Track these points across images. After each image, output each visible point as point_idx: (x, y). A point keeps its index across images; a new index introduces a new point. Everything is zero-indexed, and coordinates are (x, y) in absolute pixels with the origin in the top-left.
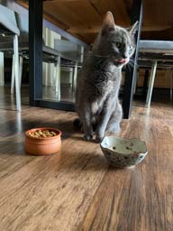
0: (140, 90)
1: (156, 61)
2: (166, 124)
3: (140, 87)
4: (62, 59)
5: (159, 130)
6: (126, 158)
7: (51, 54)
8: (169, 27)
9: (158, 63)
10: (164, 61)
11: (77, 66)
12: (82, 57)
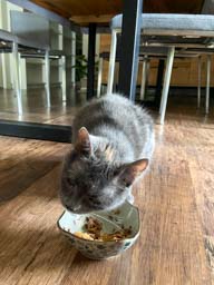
0: (153, 91)
1: (174, 46)
2: (185, 156)
3: (151, 87)
4: (20, 46)
5: (173, 170)
6: (100, 247)
9: (176, 49)
10: (186, 46)
11: (46, 56)
12: (61, 37)
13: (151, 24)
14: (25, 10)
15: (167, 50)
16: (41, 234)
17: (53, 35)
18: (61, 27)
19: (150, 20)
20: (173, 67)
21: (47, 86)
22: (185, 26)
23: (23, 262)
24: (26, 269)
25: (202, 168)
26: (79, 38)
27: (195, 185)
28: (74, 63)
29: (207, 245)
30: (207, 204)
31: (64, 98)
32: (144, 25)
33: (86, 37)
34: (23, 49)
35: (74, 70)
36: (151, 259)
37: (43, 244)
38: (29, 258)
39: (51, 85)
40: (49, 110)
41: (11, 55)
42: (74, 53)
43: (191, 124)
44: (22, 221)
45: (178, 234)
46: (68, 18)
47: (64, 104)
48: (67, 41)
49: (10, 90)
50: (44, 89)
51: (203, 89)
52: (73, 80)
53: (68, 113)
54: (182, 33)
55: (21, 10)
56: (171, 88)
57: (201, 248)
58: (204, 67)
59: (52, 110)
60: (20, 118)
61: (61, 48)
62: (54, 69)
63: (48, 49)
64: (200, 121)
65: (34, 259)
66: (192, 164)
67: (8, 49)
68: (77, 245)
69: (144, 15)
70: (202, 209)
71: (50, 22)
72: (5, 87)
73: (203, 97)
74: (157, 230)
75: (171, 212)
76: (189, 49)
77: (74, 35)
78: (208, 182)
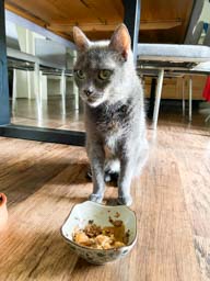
1: (163, 69)
2: (174, 158)
4: (41, 66)
5: (165, 171)
6: (100, 255)
8: (179, 24)
9: (166, 71)
10: (173, 69)
11: (63, 74)
12: (75, 59)
13: (145, 52)
14: (47, 39)
15: (158, 72)
16: (47, 237)
17: (69, 57)
19: (144, 49)
20: (164, 84)
21: (63, 97)
24: (30, 276)
25: (189, 169)
27: (185, 186)
29: (197, 246)
30: (195, 203)
31: (77, 107)
32: (139, 53)
34: (44, 68)
36: (147, 263)
37: (48, 248)
38: (33, 264)
39: (66, 96)
40: (64, 117)
41: (34, 73)
43: (178, 129)
45: (171, 234)
47: (77, 112)
49: (33, 100)
50: (61, 99)
51: (187, 101)
53: (80, 120)
54: (169, 59)
55: (44, 38)
56: (162, 100)
57: (192, 249)
58: (187, 84)
59: (67, 117)
60: (40, 124)
62: (69, 84)
63: (64, 69)
64: (186, 127)
65: (38, 264)
67: (31, 68)
68: (79, 252)
69: (140, 45)
70: (191, 208)
71: (67, 49)
72: (30, 97)
73: (187, 107)
74: (152, 232)
75: (164, 212)
76: (175, 71)
78: (195, 182)
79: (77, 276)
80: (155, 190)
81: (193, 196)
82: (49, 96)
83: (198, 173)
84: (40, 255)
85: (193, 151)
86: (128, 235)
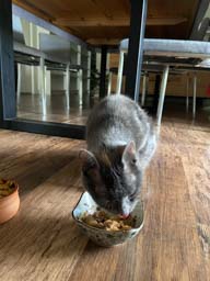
0: (150, 99)
2: (178, 152)
3: (151, 96)
4: (46, 60)
5: (169, 165)
6: (109, 236)
7: (30, 55)
8: (185, 20)
9: (171, 67)
10: (178, 65)
11: (67, 69)
12: (79, 56)
13: (151, 48)
14: (51, 33)
16: (58, 222)
17: (73, 53)
18: (79, 47)
19: (150, 44)
21: (67, 93)
22: (178, 49)
23: (41, 249)
24: (43, 255)
25: (192, 163)
26: (94, 56)
27: (188, 178)
28: (89, 76)
29: (200, 232)
30: (198, 194)
31: (81, 103)
32: (145, 48)
33: (99, 56)
34: (49, 63)
35: (89, 81)
37: (59, 231)
38: (45, 246)
39: (70, 92)
40: (68, 112)
41: (39, 68)
42: (89, 67)
43: (183, 125)
44: (41, 209)
45: (176, 221)
46: (85, 40)
47: (81, 107)
48: (84, 58)
49: (37, 95)
50: (65, 95)
51: (191, 98)
52: (88, 88)
53: (83, 115)
54: (175, 55)
55: (48, 32)
56: (166, 97)
57: (196, 234)
58: (191, 81)
59: (71, 112)
60: (44, 119)
61: (79, 64)
62: (73, 80)
63: (68, 64)
64: (189, 123)
65: (50, 246)
66: (184, 159)
67: (36, 63)
68: (89, 234)
69: (146, 40)
70: (194, 199)
71: (71, 43)
72: (33, 92)
73: (191, 104)
74: (158, 218)
75: (168, 201)
76: (180, 67)
77: (89, 53)
78: (198, 176)
79: (87, 257)
80: (160, 182)
81: (196, 188)
82: (52, 92)
83: (202, 167)
84: (52, 237)
85: (197, 147)
86: (135, 221)
